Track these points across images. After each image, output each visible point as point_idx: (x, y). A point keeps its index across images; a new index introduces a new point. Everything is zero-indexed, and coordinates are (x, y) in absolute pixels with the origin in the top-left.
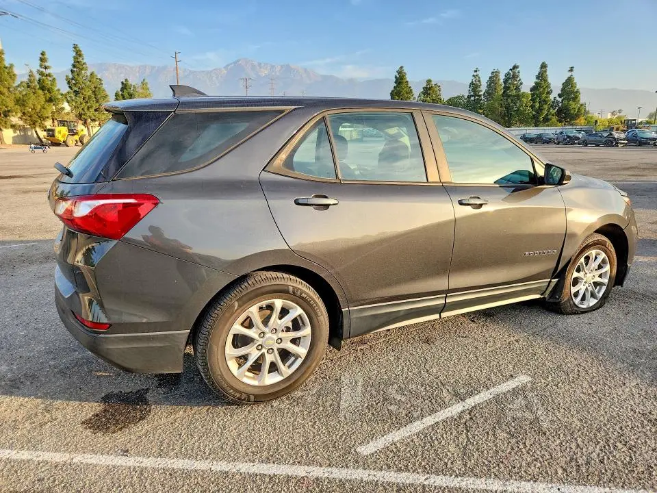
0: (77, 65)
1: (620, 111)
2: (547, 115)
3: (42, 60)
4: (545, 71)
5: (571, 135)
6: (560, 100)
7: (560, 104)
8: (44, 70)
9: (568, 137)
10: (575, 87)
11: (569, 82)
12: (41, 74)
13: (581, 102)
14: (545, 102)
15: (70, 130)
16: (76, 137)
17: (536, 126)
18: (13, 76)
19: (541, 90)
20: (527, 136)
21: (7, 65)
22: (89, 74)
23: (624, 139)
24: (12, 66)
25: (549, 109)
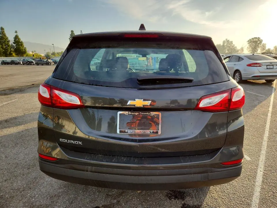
1: (35, 51)
2: (10, 52)
4: (4, 31)
5: (29, 61)
6: (15, 45)
7: (15, 47)
9: (28, 61)
10: (20, 40)
11: (16, 37)
13: (25, 47)
14: (8, 46)
17: (6, 56)
19: (4, 40)
20: (5, 61)
23: (53, 62)
25: (10, 49)
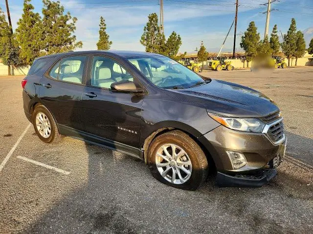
0: (292, 28)
3: (274, 29)
8: (274, 34)
12: (272, 35)
15: (277, 61)
16: (280, 64)
18: (258, 38)
21: (257, 33)
22: (296, 32)
24: (259, 34)
